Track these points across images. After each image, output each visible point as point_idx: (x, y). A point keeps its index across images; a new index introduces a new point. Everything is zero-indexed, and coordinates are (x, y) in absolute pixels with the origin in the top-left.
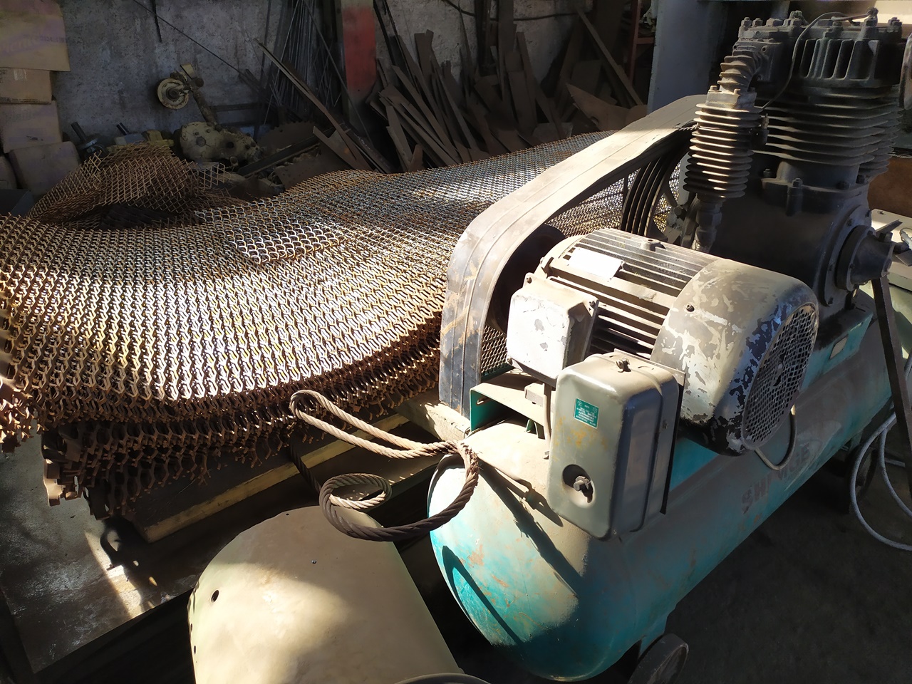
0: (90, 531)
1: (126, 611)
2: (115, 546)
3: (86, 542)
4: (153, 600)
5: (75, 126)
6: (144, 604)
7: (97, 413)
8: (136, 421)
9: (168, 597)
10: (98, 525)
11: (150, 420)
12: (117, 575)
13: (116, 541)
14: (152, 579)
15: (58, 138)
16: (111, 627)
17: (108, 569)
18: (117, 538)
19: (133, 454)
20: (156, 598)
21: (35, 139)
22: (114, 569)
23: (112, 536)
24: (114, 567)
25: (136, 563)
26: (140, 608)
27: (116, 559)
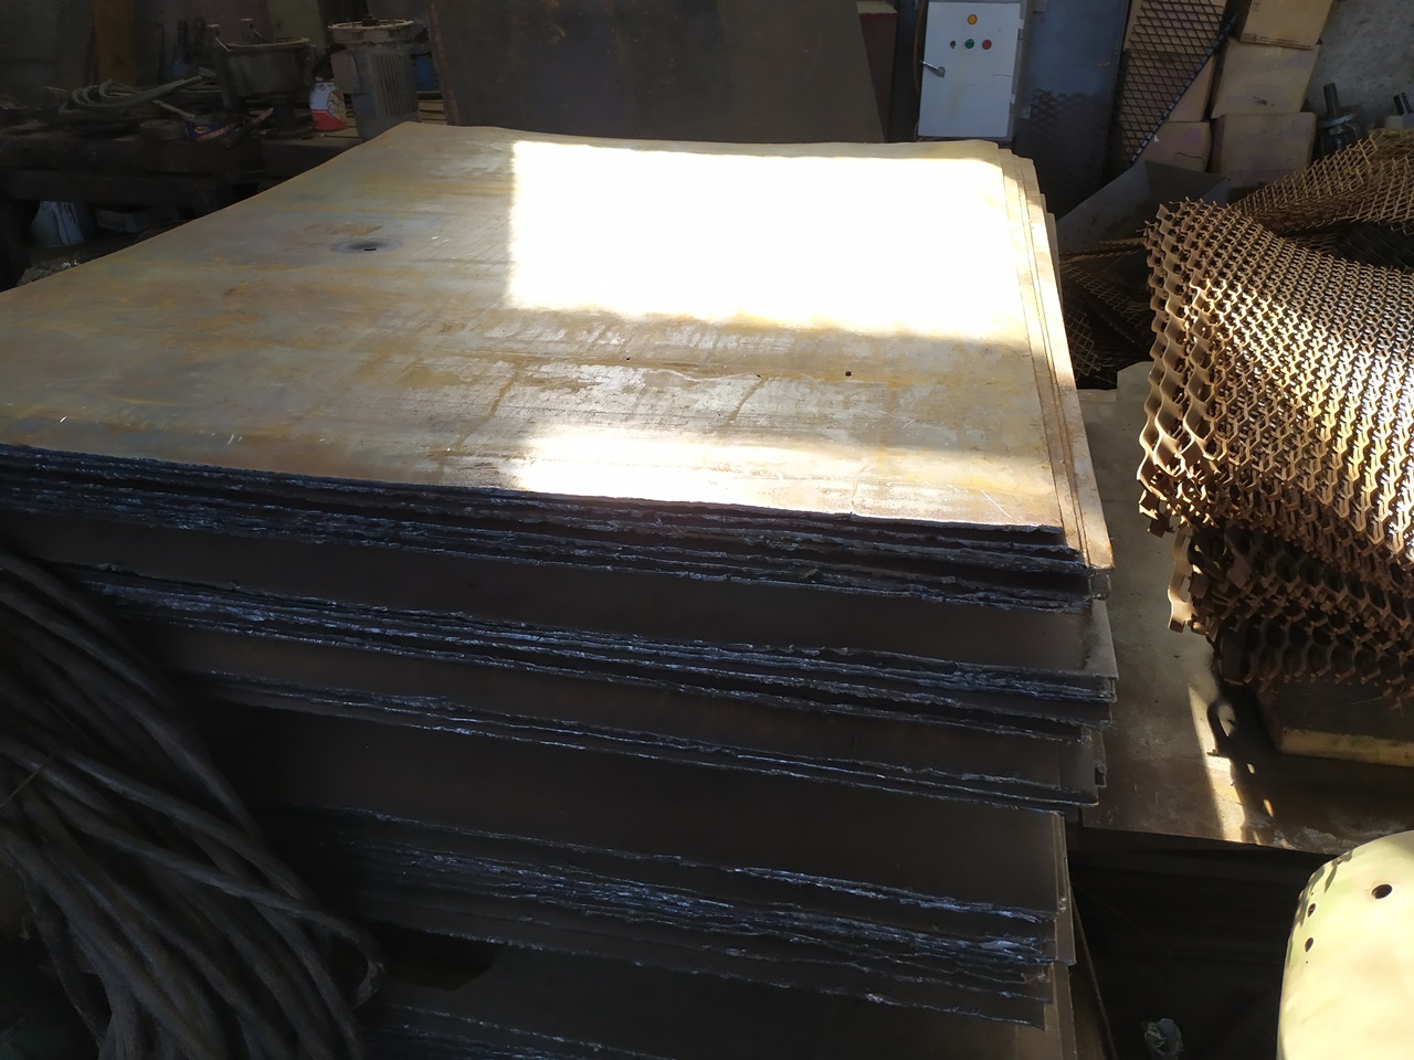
0: (1196, 688)
1: (1219, 824)
2: (1227, 729)
3: (1188, 700)
4: (1263, 832)
5: (1330, 90)
6: (1247, 830)
7: (1293, 533)
8: (1343, 569)
9: (1284, 844)
10: (1210, 686)
11: (1364, 575)
12: (1220, 770)
13: (1230, 721)
14: (1268, 805)
15: (1298, 104)
16: (1192, 833)
17: (1209, 754)
18: (1233, 718)
19: (1315, 613)
20: (1267, 833)
21: (1264, 102)
22: (1217, 758)
23: (1226, 712)
24: (1217, 755)
25: (1251, 769)
26: (1240, 832)
27: (1224, 748)
